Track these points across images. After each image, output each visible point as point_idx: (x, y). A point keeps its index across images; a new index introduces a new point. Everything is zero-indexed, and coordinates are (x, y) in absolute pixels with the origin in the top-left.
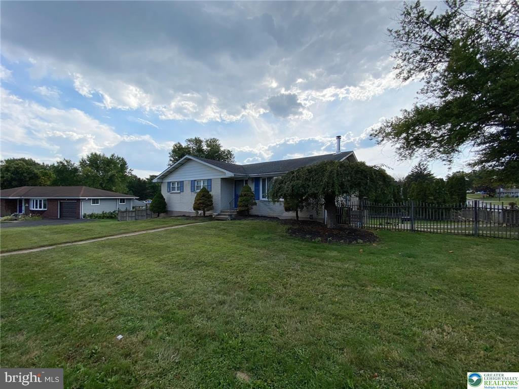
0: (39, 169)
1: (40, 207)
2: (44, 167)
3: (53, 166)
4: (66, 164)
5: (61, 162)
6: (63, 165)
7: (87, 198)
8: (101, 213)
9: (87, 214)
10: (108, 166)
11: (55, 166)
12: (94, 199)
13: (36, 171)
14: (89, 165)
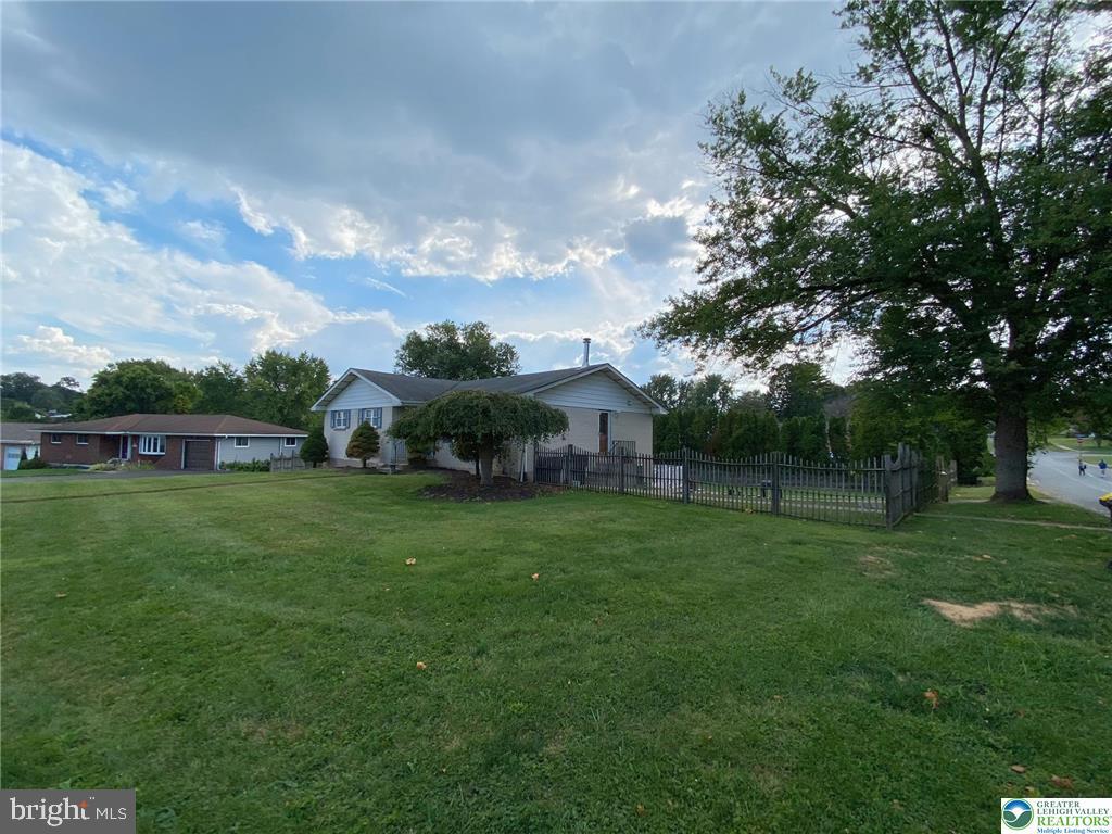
0: (175, 380)
1: (155, 450)
2: (184, 377)
3: (199, 376)
4: (222, 371)
5: (213, 368)
6: (218, 374)
7: (227, 435)
8: (250, 462)
9: (227, 462)
10: (295, 374)
11: (202, 376)
12: (240, 438)
13: (168, 383)
14: (262, 374)
